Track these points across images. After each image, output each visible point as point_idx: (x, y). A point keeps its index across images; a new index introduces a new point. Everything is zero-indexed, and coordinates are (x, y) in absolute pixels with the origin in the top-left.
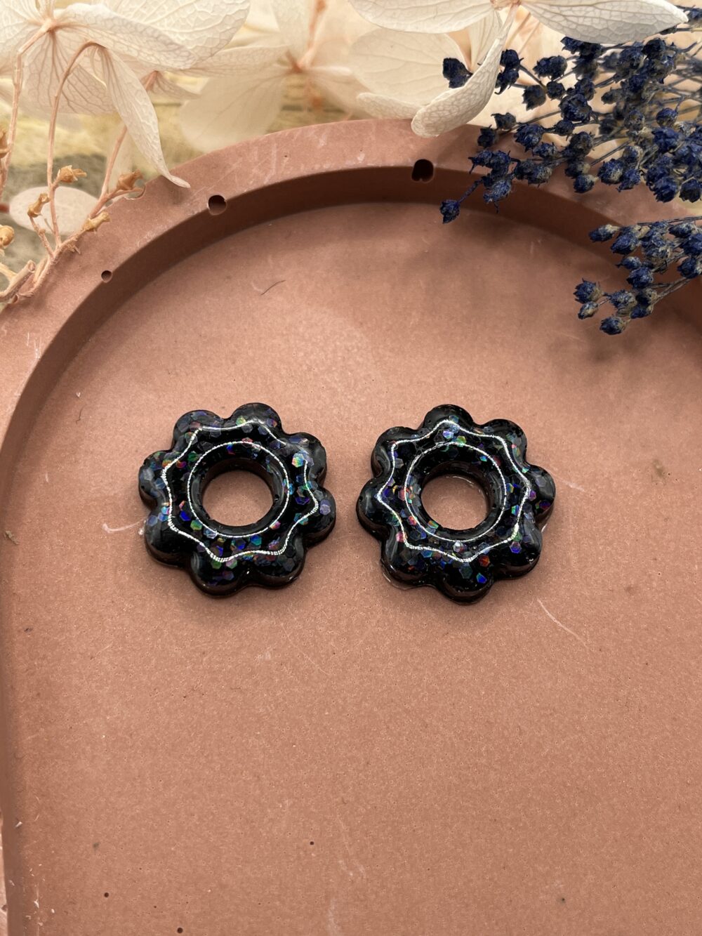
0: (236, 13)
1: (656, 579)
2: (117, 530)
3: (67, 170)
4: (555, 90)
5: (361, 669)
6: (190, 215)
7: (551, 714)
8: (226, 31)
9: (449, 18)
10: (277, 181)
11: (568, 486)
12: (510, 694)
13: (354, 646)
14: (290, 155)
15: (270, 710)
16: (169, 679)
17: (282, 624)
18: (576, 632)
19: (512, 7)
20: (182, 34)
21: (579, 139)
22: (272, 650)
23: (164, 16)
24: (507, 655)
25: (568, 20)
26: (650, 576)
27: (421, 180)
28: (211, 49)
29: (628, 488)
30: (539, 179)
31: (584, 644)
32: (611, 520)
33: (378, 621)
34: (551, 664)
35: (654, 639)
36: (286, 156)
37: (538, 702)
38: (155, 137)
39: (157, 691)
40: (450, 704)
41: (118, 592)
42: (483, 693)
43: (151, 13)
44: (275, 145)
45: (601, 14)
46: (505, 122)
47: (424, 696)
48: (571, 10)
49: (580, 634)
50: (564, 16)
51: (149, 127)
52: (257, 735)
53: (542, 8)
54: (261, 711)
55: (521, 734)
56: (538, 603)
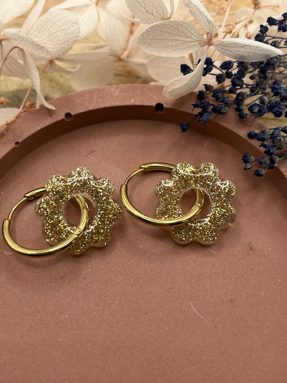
0: (73, 37)
1: (244, 297)
2: (9, 254)
3: (2, 99)
4: (229, 75)
5: (107, 326)
6: (56, 120)
7: (189, 354)
8: (69, 45)
10: (95, 108)
11: (209, 251)
12: (171, 343)
13: (105, 315)
14: (102, 98)
15: (64, 340)
16: (22, 322)
17: (75, 302)
18: (205, 318)
20: (52, 45)
21: (240, 95)
22: (68, 313)
23: (46, 37)
24: (173, 326)
26: (241, 295)
27: (159, 111)
28: (63, 51)
29: (236, 254)
30: (223, 112)
31: (208, 324)
32: (226, 268)
33: (117, 305)
34: (192, 331)
35: (240, 324)
36: (100, 98)
37: (184, 348)
38: (38, 87)
39: (17, 326)
40: (144, 346)
41: (6, 281)
42: (160, 342)
43: (42, 35)
44: (97, 93)
46: (209, 88)
47: (133, 341)
49: (207, 319)
51: (36, 83)
52: (57, 351)
54: (60, 340)
55: (174, 362)
56: (189, 303)
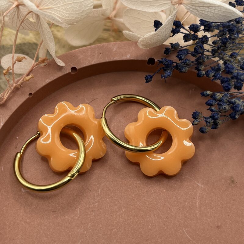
1: (229, 223)
2: (27, 191)
6: (63, 74)
9: (155, 7)
10: (96, 63)
11: (198, 185)
14: (102, 53)
18: (197, 242)
19: (179, 5)
22: (81, 242)
25: (199, 12)
26: (226, 222)
27: (151, 65)
29: (220, 187)
33: (122, 233)
44: (97, 49)
45: (211, 10)
48: (199, 8)
50: (197, 10)
53: (189, 6)
56: (183, 230)
